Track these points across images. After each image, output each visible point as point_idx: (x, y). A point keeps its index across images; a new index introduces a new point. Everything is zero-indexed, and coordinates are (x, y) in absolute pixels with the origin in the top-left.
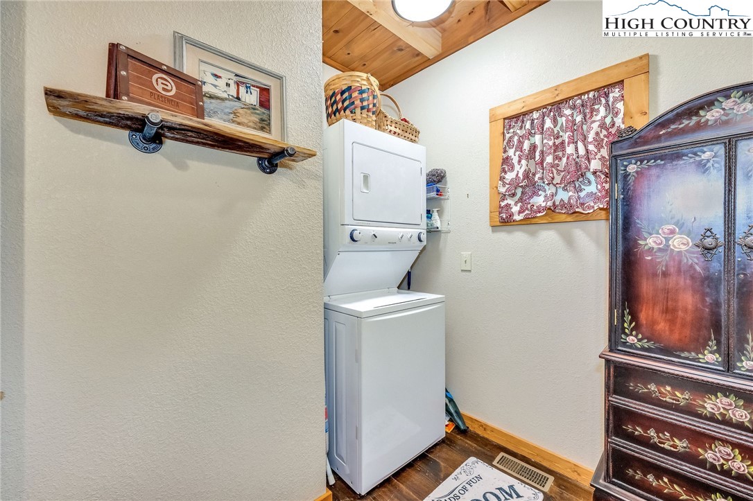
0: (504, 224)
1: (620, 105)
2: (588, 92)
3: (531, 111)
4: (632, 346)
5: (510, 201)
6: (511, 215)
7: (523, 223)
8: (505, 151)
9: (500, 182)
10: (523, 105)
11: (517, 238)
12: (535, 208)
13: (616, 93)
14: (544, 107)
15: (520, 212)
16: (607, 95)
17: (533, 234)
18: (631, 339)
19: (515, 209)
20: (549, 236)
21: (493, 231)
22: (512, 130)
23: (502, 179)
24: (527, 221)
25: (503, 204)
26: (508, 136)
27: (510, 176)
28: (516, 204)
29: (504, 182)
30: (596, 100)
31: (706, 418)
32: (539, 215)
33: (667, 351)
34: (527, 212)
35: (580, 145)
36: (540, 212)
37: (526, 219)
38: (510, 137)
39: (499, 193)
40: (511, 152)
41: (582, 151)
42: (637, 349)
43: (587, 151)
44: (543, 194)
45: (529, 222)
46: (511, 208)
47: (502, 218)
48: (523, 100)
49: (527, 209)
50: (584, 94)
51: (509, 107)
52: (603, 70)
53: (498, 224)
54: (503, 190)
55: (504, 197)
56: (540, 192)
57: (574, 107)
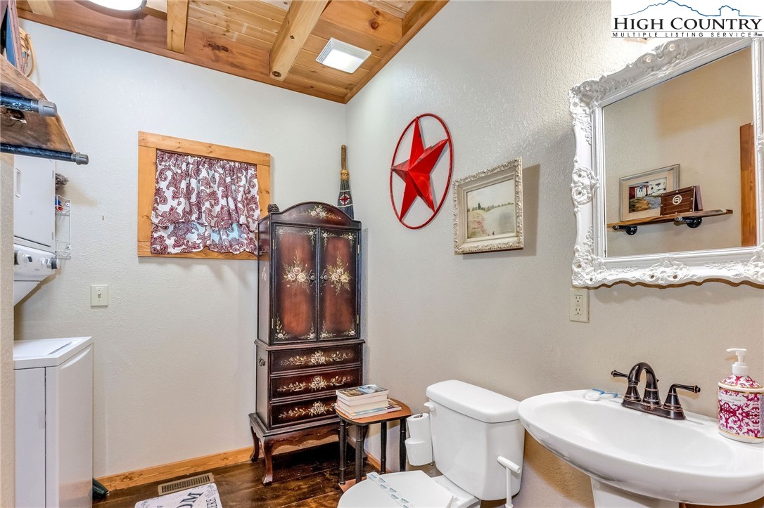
0: (156, 255)
1: (255, 181)
2: (234, 161)
3: (187, 155)
4: (281, 340)
5: (161, 233)
6: (166, 247)
7: (178, 256)
8: (157, 183)
9: (153, 212)
10: (178, 145)
11: (169, 271)
12: (190, 243)
13: (251, 171)
14: (199, 156)
15: (174, 246)
16: (246, 169)
17: (187, 267)
18: (280, 336)
19: (170, 242)
20: (201, 270)
21: (140, 262)
22: (163, 163)
23: (155, 209)
24: (184, 255)
25: (156, 235)
26: (160, 167)
27: (163, 208)
28: (169, 237)
29: (157, 213)
30: (240, 170)
31: (314, 366)
32: (194, 250)
33: (296, 338)
34: (184, 247)
35: (230, 200)
36: (195, 248)
37: (183, 252)
38: (162, 170)
39: (153, 224)
40: (163, 185)
41: (232, 206)
42: (283, 340)
43: (236, 207)
44: (196, 232)
45: (184, 256)
46: (165, 241)
47: (155, 249)
48: (179, 141)
49: (184, 243)
50: (231, 161)
51: (163, 140)
52: (244, 150)
53: (150, 254)
54: (156, 221)
55: (156, 228)
56: (193, 230)
57: (223, 168)
